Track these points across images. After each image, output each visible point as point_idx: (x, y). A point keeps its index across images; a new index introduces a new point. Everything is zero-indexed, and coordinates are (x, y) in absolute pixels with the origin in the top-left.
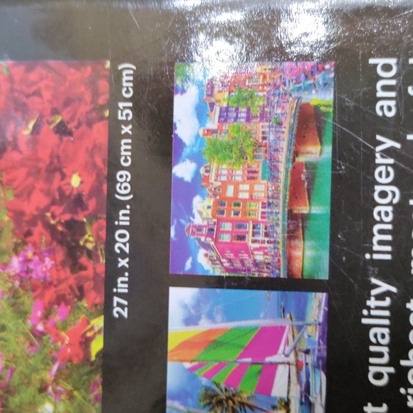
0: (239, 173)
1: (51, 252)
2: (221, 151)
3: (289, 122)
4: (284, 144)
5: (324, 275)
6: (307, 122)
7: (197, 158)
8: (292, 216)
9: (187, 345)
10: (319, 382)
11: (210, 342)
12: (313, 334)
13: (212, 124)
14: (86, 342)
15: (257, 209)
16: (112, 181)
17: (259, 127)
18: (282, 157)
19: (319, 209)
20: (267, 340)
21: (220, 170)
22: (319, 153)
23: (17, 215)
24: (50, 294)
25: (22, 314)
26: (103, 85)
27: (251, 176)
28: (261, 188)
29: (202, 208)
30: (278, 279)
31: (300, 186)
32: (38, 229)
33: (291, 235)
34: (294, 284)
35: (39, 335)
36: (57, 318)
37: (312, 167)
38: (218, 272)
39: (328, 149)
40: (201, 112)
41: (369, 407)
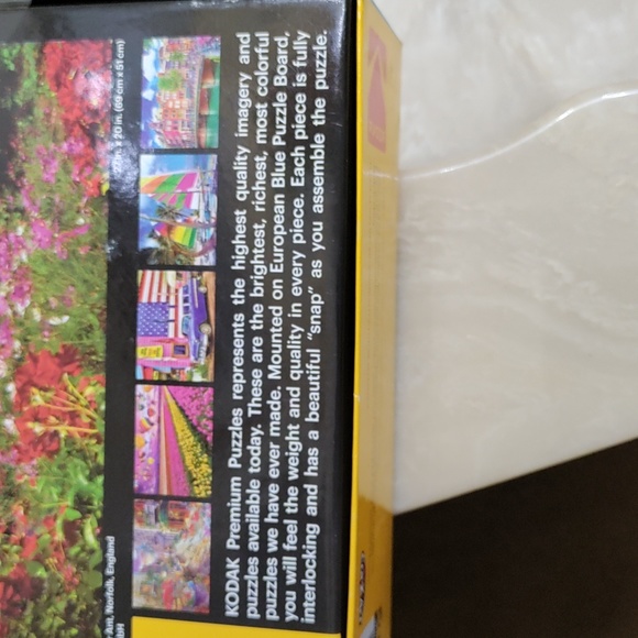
0: (175, 95)
1: (83, 140)
2: (166, 83)
3: (199, 68)
4: (196, 80)
5: (216, 146)
6: (208, 66)
7: (154, 88)
8: (200, 116)
9: (152, 184)
10: (214, 200)
11: (161, 183)
12: (211, 176)
13: (162, 70)
14: (99, 186)
15: (184, 113)
16: (112, 101)
17: (185, 71)
18: (196, 86)
19: (212, 112)
20: (188, 180)
21: (166, 94)
22: (213, 83)
23: (66, 121)
24: (82, 162)
25: (68, 172)
26: (109, 52)
27: (181, 96)
28: (186, 102)
29: (156, 113)
30: (194, 149)
31: (204, 100)
32: (77, 128)
33: (200, 126)
34: (200, 151)
35: (76, 183)
36: (86, 174)
37: (209, 91)
38: (164, 146)
39: (218, 81)
40: (156, 64)
41: (237, 213)
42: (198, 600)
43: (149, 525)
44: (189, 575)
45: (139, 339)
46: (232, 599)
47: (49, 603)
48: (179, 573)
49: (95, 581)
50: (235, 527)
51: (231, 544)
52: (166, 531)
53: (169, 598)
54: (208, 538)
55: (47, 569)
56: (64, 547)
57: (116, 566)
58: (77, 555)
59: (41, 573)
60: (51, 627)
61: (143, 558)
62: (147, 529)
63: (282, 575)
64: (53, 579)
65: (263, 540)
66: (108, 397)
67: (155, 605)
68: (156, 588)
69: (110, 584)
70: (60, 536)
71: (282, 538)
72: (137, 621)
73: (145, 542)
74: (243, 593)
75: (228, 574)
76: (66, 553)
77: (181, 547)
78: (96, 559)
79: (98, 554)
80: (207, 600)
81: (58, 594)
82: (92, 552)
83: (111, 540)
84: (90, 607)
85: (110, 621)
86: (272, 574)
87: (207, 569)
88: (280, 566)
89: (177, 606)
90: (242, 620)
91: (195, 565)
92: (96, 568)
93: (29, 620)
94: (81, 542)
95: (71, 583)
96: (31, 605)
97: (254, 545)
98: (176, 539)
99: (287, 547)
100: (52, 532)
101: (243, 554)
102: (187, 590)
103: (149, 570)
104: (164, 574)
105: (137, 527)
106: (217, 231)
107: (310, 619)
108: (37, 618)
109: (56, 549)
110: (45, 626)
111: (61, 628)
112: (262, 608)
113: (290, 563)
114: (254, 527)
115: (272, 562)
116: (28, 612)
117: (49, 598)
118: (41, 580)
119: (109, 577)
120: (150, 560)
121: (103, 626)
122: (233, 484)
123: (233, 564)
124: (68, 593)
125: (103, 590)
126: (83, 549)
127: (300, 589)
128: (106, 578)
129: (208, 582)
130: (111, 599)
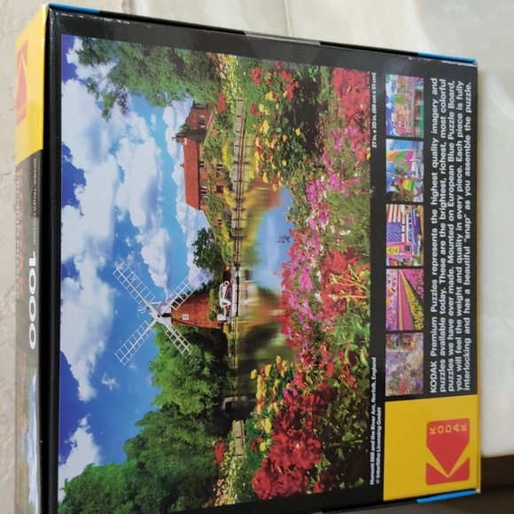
0: (402, 107)
1: (356, 128)
2: (400, 100)
3: (413, 94)
4: (413, 100)
5: (422, 137)
6: (418, 94)
7: (392, 102)
8: (415, 120)
9: (391, 156)
10: (422, 166)
11: (396, 156)
12: (421, 153)
13: (395, 93)
14: (366, 155)
15: (407, 118)
16: (371, 107)
17: (407, 95)
18: (412, 103)
19: (421, 118)
20: (410, 155)
21: (398, 106)
22: (421, 103)
23: (347, 116)
24: (356, 140)
25: (348, 146)
26: (368, 79)
27: (405, 108)
28: (408, 112)
29: (393, 116)
30: (412, 138)
31: (417, 111)
32: (352, 120)
33: (415, 125)
34: (415, 139)
35: (353, 152)
36: (358, 147)
37: (419, 107)
38: (398, 135)
39: (423, 102)
40: (393, 88)
41: (433, 174)
42: (418, 386)
43: (394, 348)
44: (413, 374)
45: (388, 243)
46: (434, 384)
47: (341, 402)
48: (408, 373)
49: (365, 384)
50: (434, 345)
51: (433, 354)
52: (402, 351)
53: (404, 388)
54: (422, 352)
55: (339, 382)
56: (349, 367)
57: (377, 374)
58: (356, 371)
59: (336, 384)
60: (342, 416)
61: (391, 368)
62: (393, 351)
63: (455, 366)
64: (343, 387)
65: (447, 350)
66: (372, 277)
67: (396, 393)
68: (397, 383)
69: (374, 385)
70: (347, 361)
71: (455, 348)
72: (387, 404)
73: (391, 358)
74: (438, 380)
75: (431, 370)
76: (350, 370)
77: (409, 359)
78: (367, 371)
79: (368, 368)
80: (422, 386)
81: (346, 396)
82: (365, 367)
83: (374, 359)
84: (363, 400)
85: (373, 407)
86: (451, 366)
87: (422, 369)
88: (454, 363)
89: (408, 392)
90: (439, 394)
91: (416, 368)
92: (366, 377)
93: (329, 415)
94: (358, 363)
95: (353, 388)
96: (330, 405)
97: (443, 353)
98: (407, 355)
99: (457, 352)
100: (342, 359)
101: (439, 358)
102: (412, 382)
103: (394, 374)
104: (401, 375)
105: (387, 350)
106: (424, 183)
107: (467, 388)
108: (334, 412)
109: (345, 369)
110: (338, 417)
111: (347, 415)
112: (447, 387)
113: (458, 359)
114: (443, 343)
115: (451, 360)
116: (329, 410)
117: (340, 400)
118: (336, 389)
119: (373, 381)
120: (394, 368)
121: (370, 410)
122: (434, 321)
123: (434, 364)
124: (351, 394)
125: (371, 388)
126: (359, 367)
127: (463, 373)
129: (422, 376)
130: (374, 394)
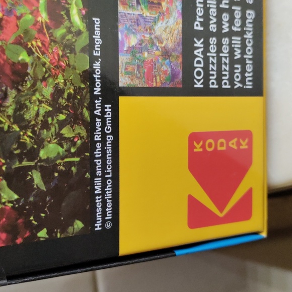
42: (174, 76)
43: (132, 7)
44: (166, 54)
46: (199, 73)
47: (34, 89)
48: (157, 53)
49: (82, 63)
50: (200, 12)
51: (198, 27)
52: (147, 13)
53: (150, 76)
54: (180, 21)
55: (30, 53)
56: (48, 28)
57: (102, 47)
58: (63, 37)
59: (24, 56)
60: (37, 114)
61: (128, 40)
62: (130, 11)
63: (232, 52)
64: (37, 63)
65: (219, 23)
67: (137, 83)
68: (138, 67)
69: (97, 65)
70: (44, 17)
71: (231, 22)
72: (122, 100)
73: (128, 24)
74: (206, 68)
75: (196, 52)
76: (51, 35)
77: (159, 28)
78: (83, 40)
79: (85, 34)
80: (181, 75)
81: (44, 79)
82: (79, 33)
83: (97, 21)
84: (78, 90)
85: (98, 103)
86: (225, 50)
87: (180, 49)
88: (230, 44)
89: (157, 83)
90: (206, 92)
91: (171, 45)
92: (83, 50)
93: (10, 111)
94: (67, 23)
95: (58, 67)
96: (12, 93)
97: (213, 28)
98: (155, 21)
99: (235, 29)
100: (35, 13)
101: (206, 35)
102: (164, 68)
103: (132, 50)
104: (146, 54)
105: (121, 9)
107: (249, 85)
108: (21, 107)
109: (40, 31)
110: (29, 115)
111: (48, 114)
112: (219, 80)
113: (236, 40)
114: (213, 12)
115: (225, 41)
116: (10, 101)
117: (34, 85)
118: (25, 65)
119: (96, 58)
120: (133, 41)
121: (92, 108)
123: (199, 44)
124: (55, 77)
125: (93, 71)
126: (69, 31)
127: (242, 62)
128: (93, 60)
129: (180, 60)
130: (98, 81)
